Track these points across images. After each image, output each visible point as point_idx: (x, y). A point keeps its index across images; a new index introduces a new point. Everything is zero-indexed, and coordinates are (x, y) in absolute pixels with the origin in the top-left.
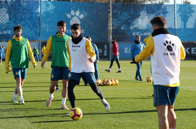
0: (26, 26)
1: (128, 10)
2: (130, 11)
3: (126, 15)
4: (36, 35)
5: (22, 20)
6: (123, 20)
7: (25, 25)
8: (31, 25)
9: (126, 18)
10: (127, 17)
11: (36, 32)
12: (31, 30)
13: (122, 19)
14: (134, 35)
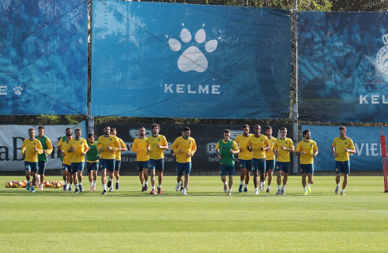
0: (48, 73)
1: (346, 31)
2: (350, 33)
3: (339, 44)
4: (80, 98)
5: (38, 55)
6: (332, 61)
7: (48, 68)
8: (64, 70)
9: (341, 55)
10: (342, 51)
11: (78, 91)
12: (65, 85)
13: (327, 58)
14: (363, 101)
